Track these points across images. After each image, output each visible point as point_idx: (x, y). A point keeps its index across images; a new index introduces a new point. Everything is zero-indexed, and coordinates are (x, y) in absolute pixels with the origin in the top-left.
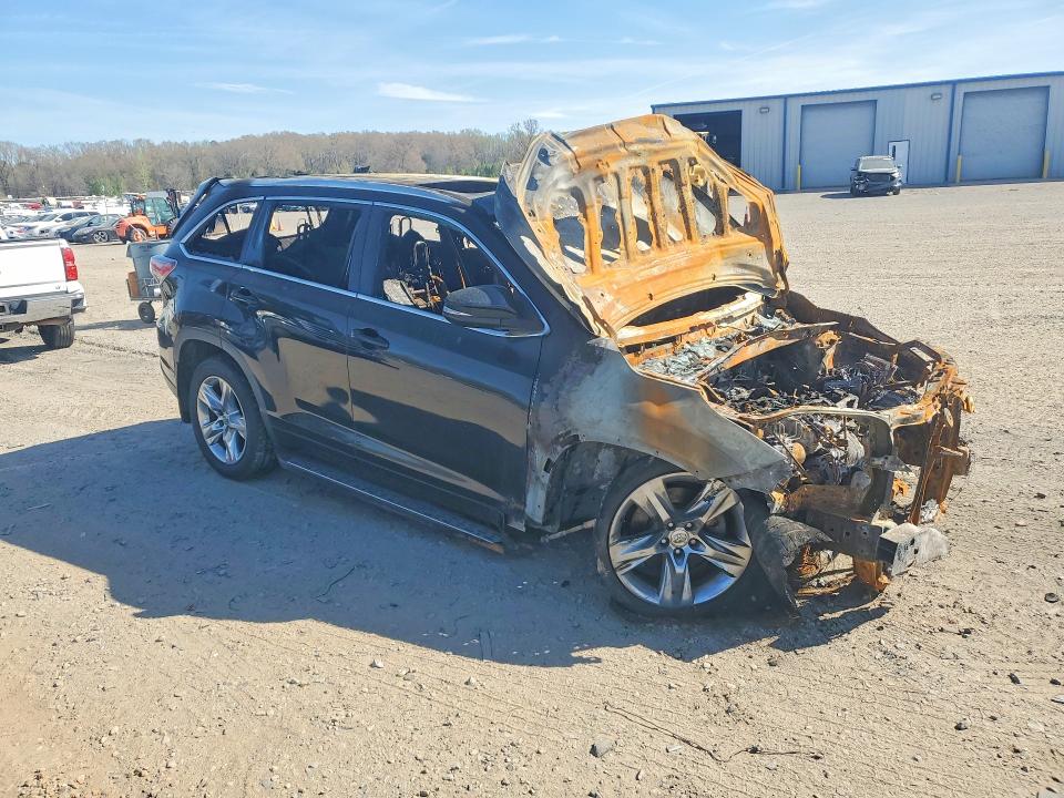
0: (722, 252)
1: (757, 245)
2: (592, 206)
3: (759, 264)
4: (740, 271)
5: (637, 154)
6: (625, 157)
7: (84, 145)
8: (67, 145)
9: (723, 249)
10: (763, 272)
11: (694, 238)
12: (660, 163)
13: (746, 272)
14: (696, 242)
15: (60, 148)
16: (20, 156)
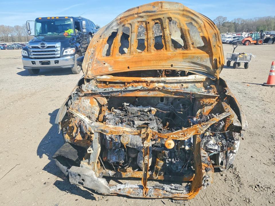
0: (183, 56)
1: (205, 55)
2: (118, 35)
3: (204, 63)
4: (193, 65)
5: (142, 17)
6: (136, 18)
7: (259, 18)
8: (255, 18)
9: (184, 55)
10: (206, 67)
11: (168, 49)
12: (153, 20)
13: (196, 66)
14: (169, 51)
15: (253, 19)
16: (242, 22)
